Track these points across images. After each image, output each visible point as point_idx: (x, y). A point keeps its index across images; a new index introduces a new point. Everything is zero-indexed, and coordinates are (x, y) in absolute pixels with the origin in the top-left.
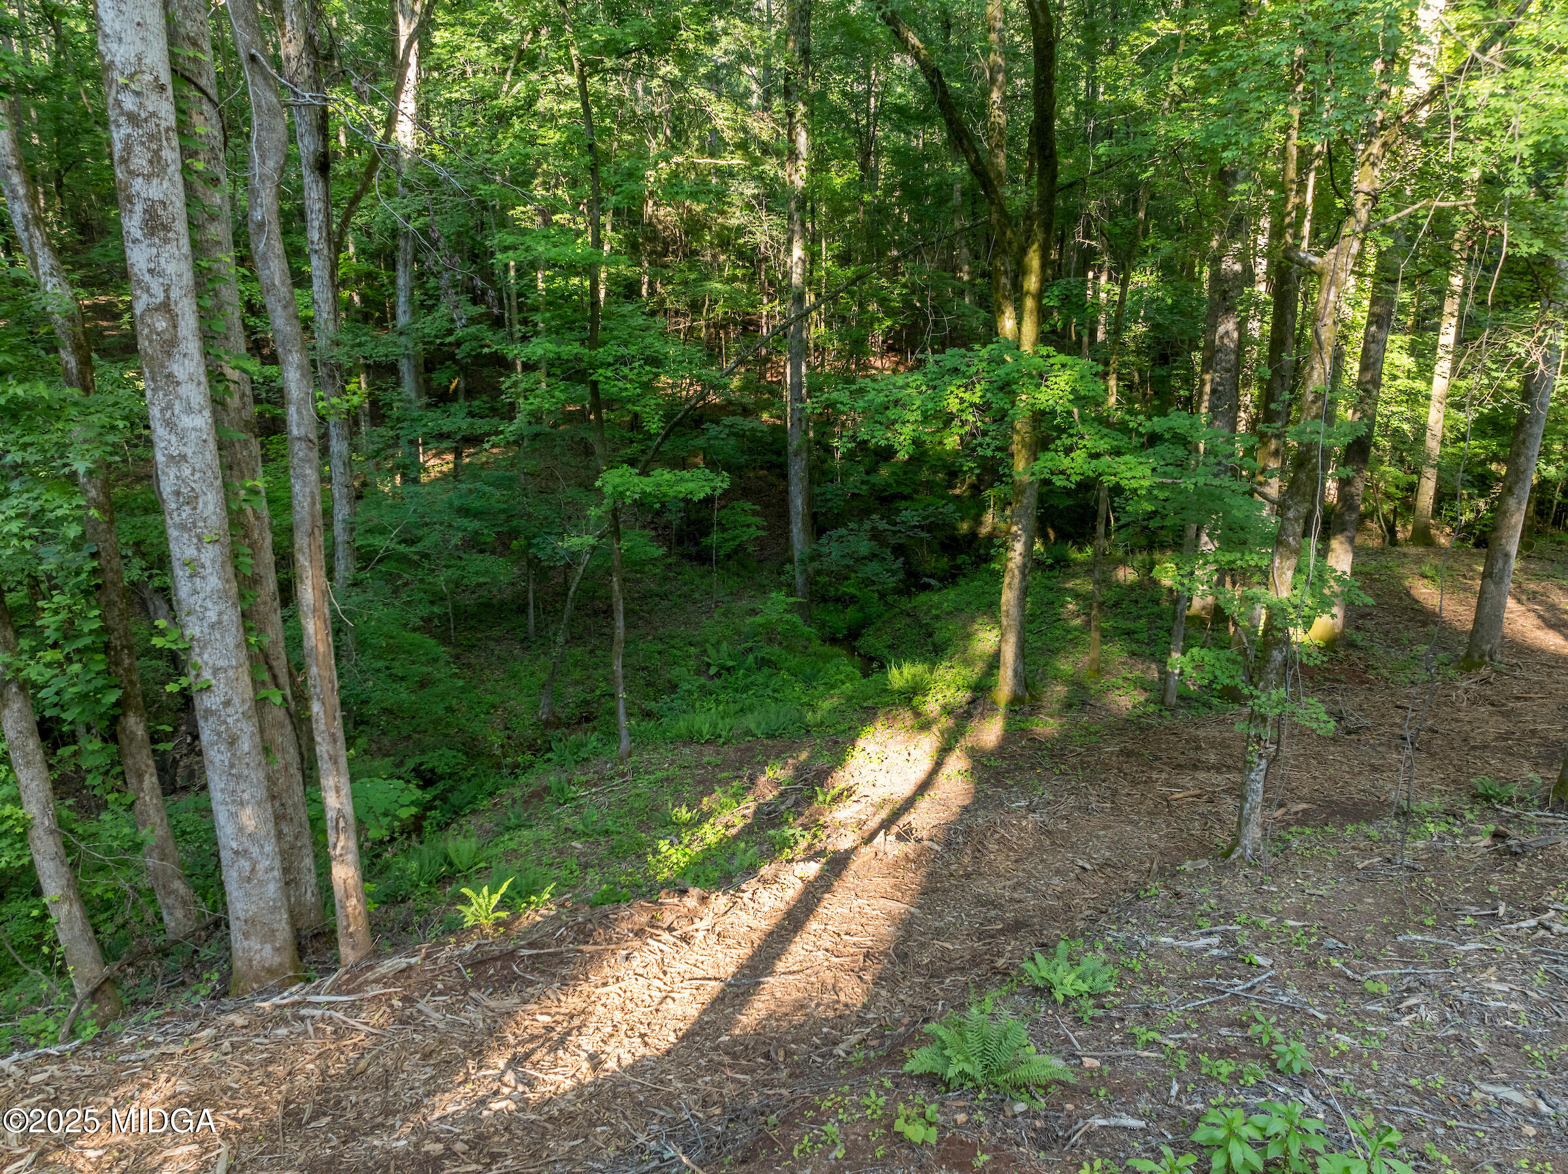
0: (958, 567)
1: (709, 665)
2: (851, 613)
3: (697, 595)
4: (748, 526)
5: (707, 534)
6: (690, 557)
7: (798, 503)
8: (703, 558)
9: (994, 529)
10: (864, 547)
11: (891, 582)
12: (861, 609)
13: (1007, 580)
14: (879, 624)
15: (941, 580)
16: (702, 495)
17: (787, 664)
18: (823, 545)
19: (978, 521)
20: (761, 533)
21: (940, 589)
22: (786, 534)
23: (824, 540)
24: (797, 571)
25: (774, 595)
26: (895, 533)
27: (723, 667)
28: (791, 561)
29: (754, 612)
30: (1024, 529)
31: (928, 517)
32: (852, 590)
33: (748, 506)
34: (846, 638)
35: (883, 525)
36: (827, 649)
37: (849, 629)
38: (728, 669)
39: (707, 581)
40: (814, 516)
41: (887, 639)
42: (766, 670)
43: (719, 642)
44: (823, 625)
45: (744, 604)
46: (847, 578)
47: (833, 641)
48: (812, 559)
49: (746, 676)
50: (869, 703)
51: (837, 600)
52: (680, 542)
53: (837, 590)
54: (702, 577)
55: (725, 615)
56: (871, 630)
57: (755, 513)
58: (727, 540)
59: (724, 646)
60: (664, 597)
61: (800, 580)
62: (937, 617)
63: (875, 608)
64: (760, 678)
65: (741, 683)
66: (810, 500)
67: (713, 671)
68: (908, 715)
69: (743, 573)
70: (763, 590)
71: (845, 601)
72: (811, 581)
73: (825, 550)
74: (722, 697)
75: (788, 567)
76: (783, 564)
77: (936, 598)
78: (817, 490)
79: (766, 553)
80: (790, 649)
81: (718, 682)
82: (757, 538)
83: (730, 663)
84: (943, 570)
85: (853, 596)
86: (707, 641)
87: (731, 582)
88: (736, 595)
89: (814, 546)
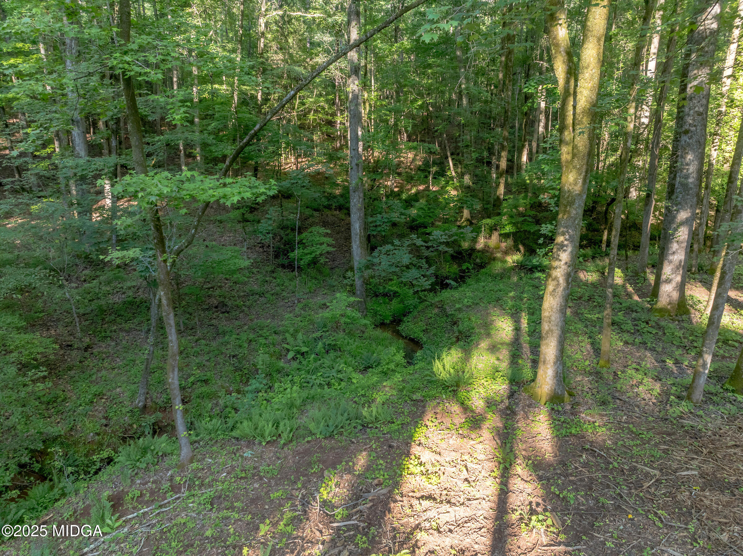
0: (463, 271)
1: (288, 350)
2: (395, 305)
3: (284, 294)
4: (322, 244)
5: (293, 251)
6: (283, 266)
7: (357, 227)
8: (290, 266)
9: (485, 246)
10: (406, 259)
11: (427, 284)
12: (402, 302)
13: (550, 288)
14: (415, 313)
15: (455, 280)
16: (236, 199)
17: (348, 348)
18: (375, 257)
19: (474, 240)
20: (330, 249)
21: (456, 288)
22: (349, 250)
23: (376, 253)
24: (357, 276)
25: (338, 295)
26: (428, 248)
27: (298, 352)
28: (352, 269)
29: (324, 306)
30: (571, 240)
31: (452, 236)
32: (395, 288)
33: (322, 230)
34: (392, 322)
35: (419, 242)
36: (378, 332)
37: (394, 316)
38: (303, 354)
39: (293, 283)
40: (369, 238)
41: (422, 325)
42: (332, 354)
43: (296, 331)
44: (376, 313)
45: (319, 300)
46: (391, 280)
47: (382, 325)
48: (367, 267)
49: (315, 360)
50: (417, 396)
51: (385, 295)
52: (277, 256)
53: (385, 288)
54: (290, 280)
55: (303, 309)
56: (409, 318)
57: (326, 235)
58: (307, 254)
59: (300, 336)
60: (262, 295)
61: (358, 283)
62: (459, 310)
63: (412, 301)
64: (327, 361)
65: (312, 366)
66: (366, 226)
67: (290, 355)
68: (456, 408)
69: (319, 277)
70: (333, 289)
71: (389, 296)
72: (366, 282)
73: (376, 261)
74: (296, 379)
75: (349, 274)
76: (347, 271)
77: (456, 294)
78: (370, 219)
79: (336, 263)
80: (350, 334)
81: (295, 364)
82: (328, 253)
83: (304, 349)
84: (455, 273)
85: (395, 293)
86: (288, 331)
87: (310, 284)
88: (313, 293)
89: (369, 258)
